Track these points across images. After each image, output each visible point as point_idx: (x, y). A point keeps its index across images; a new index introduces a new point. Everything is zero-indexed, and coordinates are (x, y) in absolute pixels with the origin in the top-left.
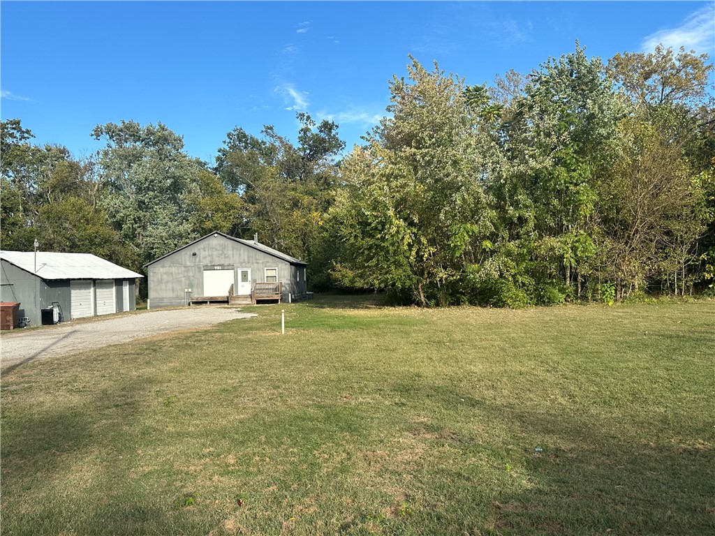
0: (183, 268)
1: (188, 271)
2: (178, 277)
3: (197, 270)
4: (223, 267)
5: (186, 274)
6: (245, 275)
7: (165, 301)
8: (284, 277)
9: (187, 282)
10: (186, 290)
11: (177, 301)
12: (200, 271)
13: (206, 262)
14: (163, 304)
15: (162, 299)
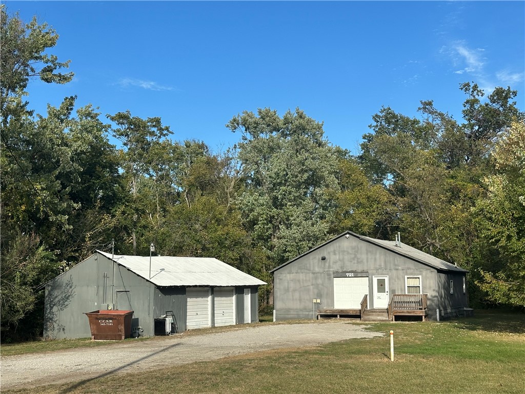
0: (311, 275)
1: (316, 278)
2: (306, 285)
3: (327, 277)
4: (357, 274)
5: (314, 282)
6: (381, 284)
7: (292, 313)
8: (430, 288)
9: (316, 291)
10: (315, 301)
11: (305, 313)
12: (330, 279)
13: (336, 267)
14: (289, 316)
15: (288, 310)
